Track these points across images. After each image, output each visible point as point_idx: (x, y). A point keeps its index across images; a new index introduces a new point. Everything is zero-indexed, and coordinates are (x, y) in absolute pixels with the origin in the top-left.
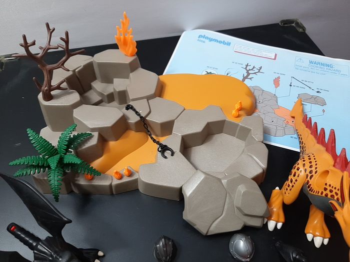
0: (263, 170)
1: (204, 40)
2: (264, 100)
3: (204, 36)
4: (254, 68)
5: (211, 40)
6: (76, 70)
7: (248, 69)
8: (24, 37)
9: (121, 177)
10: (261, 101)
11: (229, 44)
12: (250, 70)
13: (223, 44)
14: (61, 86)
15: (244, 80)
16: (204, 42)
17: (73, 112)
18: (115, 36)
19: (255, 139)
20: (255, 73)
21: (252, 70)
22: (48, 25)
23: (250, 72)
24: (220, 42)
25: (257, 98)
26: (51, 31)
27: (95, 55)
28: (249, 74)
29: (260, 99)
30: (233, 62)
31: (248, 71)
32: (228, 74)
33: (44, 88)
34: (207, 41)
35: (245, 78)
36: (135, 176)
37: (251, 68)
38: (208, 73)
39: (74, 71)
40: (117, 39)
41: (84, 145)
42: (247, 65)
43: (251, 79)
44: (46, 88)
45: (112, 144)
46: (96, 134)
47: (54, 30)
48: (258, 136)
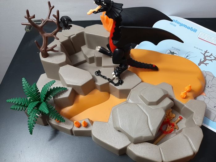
0: (194, 153)
1: (176, 24)
2: (213, 86)
3: (177, 20)
4: (211, 55)
5: (181, 25)
6: (71, 37)
7: (206, 55)
8: (28, 12)
9: (80, 126)
10: (210, 86)
11: (195, 31)
12: (207, 56)
13: (191, 30)
14: (54, 49)
15: (199, 64)
16: (175, 26)
17: (59, 68)
18: (101, 16)
19: (195, 123)
20: (211, 60)
21: (209, 56)
22: (49, 3)
23: (207, 58)
24: (188, 28)
25: (207, 82)
26: (51, 8)
27: (86, 27)
28: (205, 60)
29: (209, 83)
30: (195, 47)
31: (205, 57)
32: (187, 56)
33: (42, 49)
34: (178, 25)
35: (201, 63)
36: (89, 128)
37: (209, 54)
38: (171, 53)
39: (69, 37)
40: (102, 18)
41: (60, 96)
42: (206, 52)
43: (206, 64)
44: (43, 49)
45: (81, 97)
46: (70, 89)
47: (53, 7)
48: (198, 120)
